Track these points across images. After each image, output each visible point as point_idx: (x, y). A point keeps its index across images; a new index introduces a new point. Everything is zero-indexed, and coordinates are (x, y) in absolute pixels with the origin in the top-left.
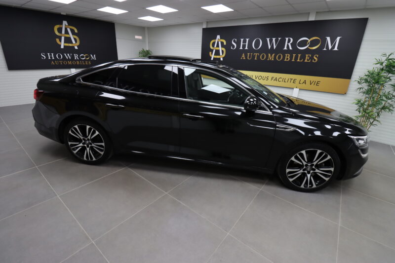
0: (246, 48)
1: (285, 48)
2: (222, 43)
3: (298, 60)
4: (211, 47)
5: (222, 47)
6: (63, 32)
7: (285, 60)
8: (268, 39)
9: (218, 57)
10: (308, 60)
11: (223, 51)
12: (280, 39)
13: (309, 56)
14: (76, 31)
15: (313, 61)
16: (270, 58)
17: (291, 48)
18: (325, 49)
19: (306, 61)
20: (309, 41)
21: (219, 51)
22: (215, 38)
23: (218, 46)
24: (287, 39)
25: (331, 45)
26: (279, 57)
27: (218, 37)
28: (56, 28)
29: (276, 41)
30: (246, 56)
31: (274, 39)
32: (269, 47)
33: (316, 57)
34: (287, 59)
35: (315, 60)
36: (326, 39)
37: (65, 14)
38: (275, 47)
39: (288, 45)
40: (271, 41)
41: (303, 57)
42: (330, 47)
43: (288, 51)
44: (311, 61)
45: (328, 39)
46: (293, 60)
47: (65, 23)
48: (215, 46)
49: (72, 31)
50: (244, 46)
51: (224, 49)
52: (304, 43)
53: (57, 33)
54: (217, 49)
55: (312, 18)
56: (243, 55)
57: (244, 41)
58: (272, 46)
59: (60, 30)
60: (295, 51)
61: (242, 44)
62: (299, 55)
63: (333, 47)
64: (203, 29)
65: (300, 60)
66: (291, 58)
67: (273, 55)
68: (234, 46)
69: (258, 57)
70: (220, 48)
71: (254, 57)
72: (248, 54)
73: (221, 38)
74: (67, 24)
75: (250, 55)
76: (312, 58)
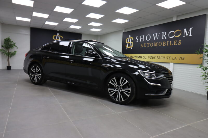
0: (143, 41)
1: (163, 38)
2: (132, 39)
3: (170, 45)
4: (127, 42)
5: (131, 41)
6: (56, 38)
7: (163, 45)
8: (154, 34)
9: (130, 47)
10: (176, 44)
11: (132, 44)
12: (159, 33)
13: (176, 41)
14: (62, 38)
15: (179, 44)
16: (156, 45)
17: (165, 38)
18: (184, 36)
19: (175, 45)
20: (175, 32)
21: (130, 43)
22: (128, 37)
23: (129, 41)
24: (163, 33)
25: (188, 33)
26: (160, 44)
27: (130, 36)
28: (54, 36)
29: (158, 35)
30: (143, 45)
31: (156, 34)
32: (155, 39)
33: (180, 41)
34: (164, 44)
35: (179, 43)
36: (184, 30)
37: (58, 30)
38: (157, 38)
39: (164, 37)
40: (155, 35)
41: (173, 43)
42: (187, 35)
43: (164, 40)
44: (178, 44)
45: (185, 30)
46: (168, 45)
47: (58, 34)
48: (128, 41)
49: (61, 38)
50: (142, 40)
51: (132, 43)
52: (172, 34)
53: (54, 39)
54: (129, 43)
55: (175, 20)
56: (142, 45)
57: (142, 37)
58: (156, 38)
59: (55, 37)
60: (168, 39)
61: (141, 38)
62: (171, 41)
63: (189, 34)
64: (123, 33)
65: (171, 44)
66: (166, 43)
67: (157, 43)
68: (137, 40)
69: (149, 45)
70: (131, 42)
71: (147, 45)
72: (144, 44)
73: (131, 37)
74: (59, 35)
75: (145, 44)
76: (177, 43)
